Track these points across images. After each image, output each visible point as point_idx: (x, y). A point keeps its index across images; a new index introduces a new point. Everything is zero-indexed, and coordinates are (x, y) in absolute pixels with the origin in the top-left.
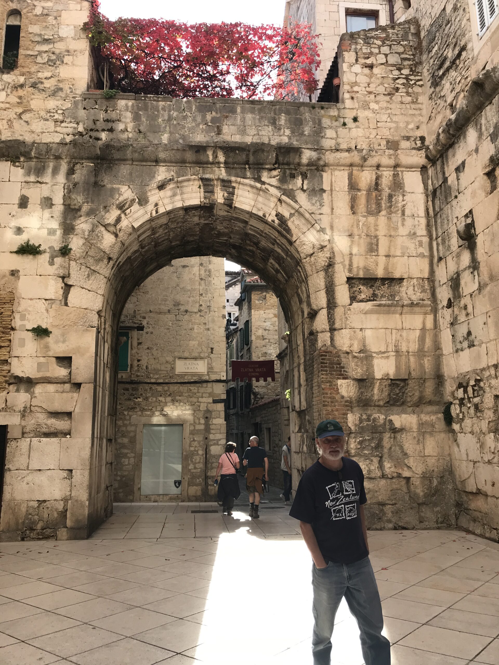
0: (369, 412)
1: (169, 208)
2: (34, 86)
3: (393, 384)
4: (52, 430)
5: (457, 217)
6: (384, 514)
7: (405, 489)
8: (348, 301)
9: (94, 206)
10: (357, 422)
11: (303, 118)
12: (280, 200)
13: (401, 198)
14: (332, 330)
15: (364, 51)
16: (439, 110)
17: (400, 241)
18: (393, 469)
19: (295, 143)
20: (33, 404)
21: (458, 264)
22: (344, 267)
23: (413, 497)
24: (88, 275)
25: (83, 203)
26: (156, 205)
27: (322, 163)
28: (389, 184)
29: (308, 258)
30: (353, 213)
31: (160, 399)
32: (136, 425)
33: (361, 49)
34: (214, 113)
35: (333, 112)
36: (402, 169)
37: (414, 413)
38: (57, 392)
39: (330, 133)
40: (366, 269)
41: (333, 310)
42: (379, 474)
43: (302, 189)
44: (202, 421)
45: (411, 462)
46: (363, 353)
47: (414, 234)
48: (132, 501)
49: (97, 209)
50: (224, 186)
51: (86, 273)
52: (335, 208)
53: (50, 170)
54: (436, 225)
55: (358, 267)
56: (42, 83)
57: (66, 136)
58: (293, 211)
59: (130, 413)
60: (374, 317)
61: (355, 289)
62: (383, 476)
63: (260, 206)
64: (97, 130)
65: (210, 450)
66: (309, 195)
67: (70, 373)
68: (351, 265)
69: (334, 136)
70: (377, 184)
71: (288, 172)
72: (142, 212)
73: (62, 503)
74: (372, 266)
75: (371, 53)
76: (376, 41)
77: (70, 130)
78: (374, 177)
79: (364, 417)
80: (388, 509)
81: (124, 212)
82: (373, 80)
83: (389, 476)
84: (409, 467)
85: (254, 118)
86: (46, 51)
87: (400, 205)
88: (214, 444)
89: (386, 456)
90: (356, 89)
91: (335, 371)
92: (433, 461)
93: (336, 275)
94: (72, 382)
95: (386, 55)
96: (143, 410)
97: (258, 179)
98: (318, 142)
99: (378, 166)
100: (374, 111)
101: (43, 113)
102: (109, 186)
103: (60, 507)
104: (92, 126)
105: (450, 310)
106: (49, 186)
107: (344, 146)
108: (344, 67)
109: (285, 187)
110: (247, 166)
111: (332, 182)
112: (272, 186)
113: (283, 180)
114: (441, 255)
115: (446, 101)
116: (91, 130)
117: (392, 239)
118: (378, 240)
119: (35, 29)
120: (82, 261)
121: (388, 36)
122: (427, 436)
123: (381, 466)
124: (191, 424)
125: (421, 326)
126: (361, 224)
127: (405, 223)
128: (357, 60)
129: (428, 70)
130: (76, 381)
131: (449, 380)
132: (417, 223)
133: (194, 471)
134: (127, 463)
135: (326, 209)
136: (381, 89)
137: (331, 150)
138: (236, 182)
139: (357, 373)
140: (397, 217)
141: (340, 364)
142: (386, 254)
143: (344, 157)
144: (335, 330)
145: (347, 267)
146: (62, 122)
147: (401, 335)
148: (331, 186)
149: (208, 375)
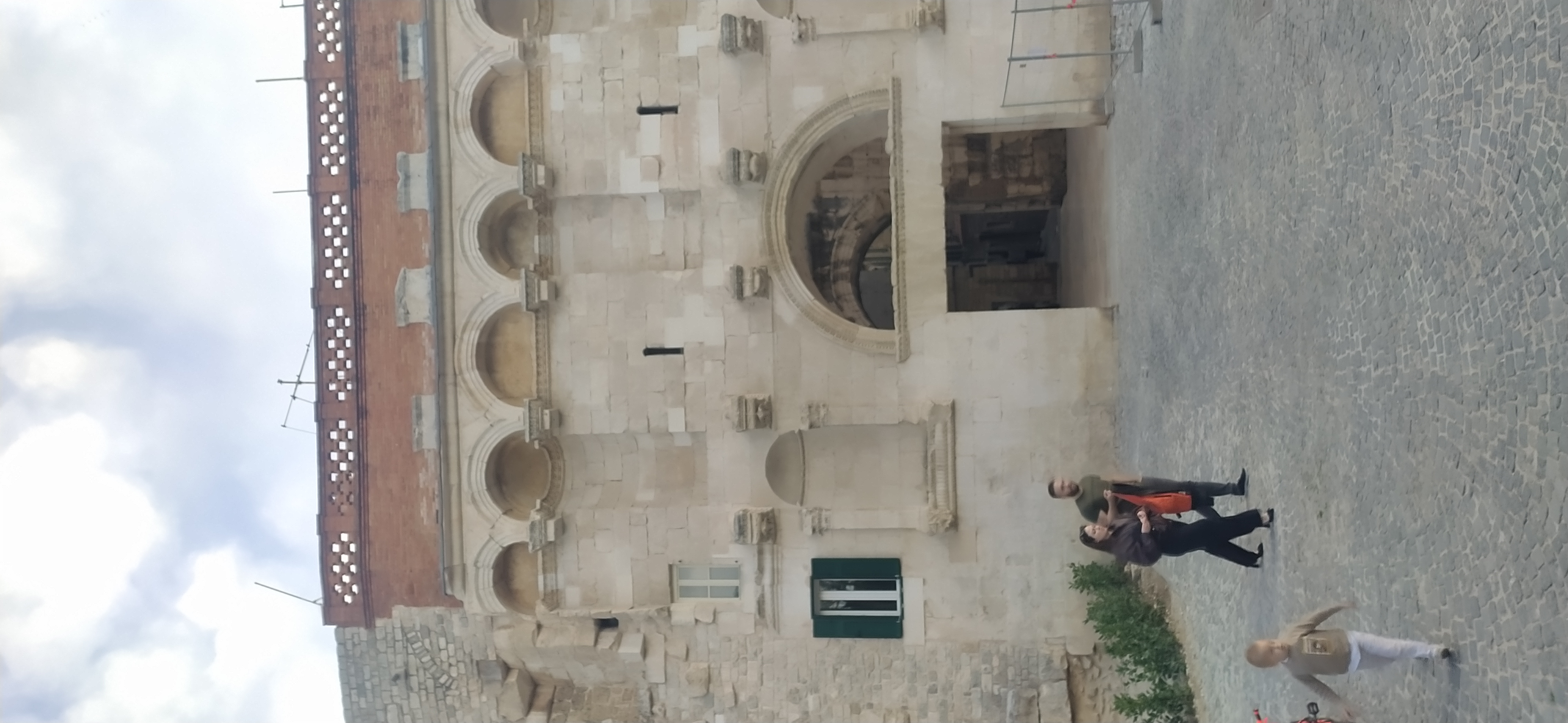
0: (991, 165)
10: (997, 172)
12: (846, 228)
43: (837, 212)
50: (839, 266)
52: (849, 189)
58: (853, 218)
63: (850, 242)
66: (841, 207)
71: (825, 223)
79: (994, 168)
97: (832, 243)
109: (836, 224)
112: (835, 234)
113: (831, 226)
135: (850, 195)
138: (835, 258)
139: (965, 173)
148: (833, 192)
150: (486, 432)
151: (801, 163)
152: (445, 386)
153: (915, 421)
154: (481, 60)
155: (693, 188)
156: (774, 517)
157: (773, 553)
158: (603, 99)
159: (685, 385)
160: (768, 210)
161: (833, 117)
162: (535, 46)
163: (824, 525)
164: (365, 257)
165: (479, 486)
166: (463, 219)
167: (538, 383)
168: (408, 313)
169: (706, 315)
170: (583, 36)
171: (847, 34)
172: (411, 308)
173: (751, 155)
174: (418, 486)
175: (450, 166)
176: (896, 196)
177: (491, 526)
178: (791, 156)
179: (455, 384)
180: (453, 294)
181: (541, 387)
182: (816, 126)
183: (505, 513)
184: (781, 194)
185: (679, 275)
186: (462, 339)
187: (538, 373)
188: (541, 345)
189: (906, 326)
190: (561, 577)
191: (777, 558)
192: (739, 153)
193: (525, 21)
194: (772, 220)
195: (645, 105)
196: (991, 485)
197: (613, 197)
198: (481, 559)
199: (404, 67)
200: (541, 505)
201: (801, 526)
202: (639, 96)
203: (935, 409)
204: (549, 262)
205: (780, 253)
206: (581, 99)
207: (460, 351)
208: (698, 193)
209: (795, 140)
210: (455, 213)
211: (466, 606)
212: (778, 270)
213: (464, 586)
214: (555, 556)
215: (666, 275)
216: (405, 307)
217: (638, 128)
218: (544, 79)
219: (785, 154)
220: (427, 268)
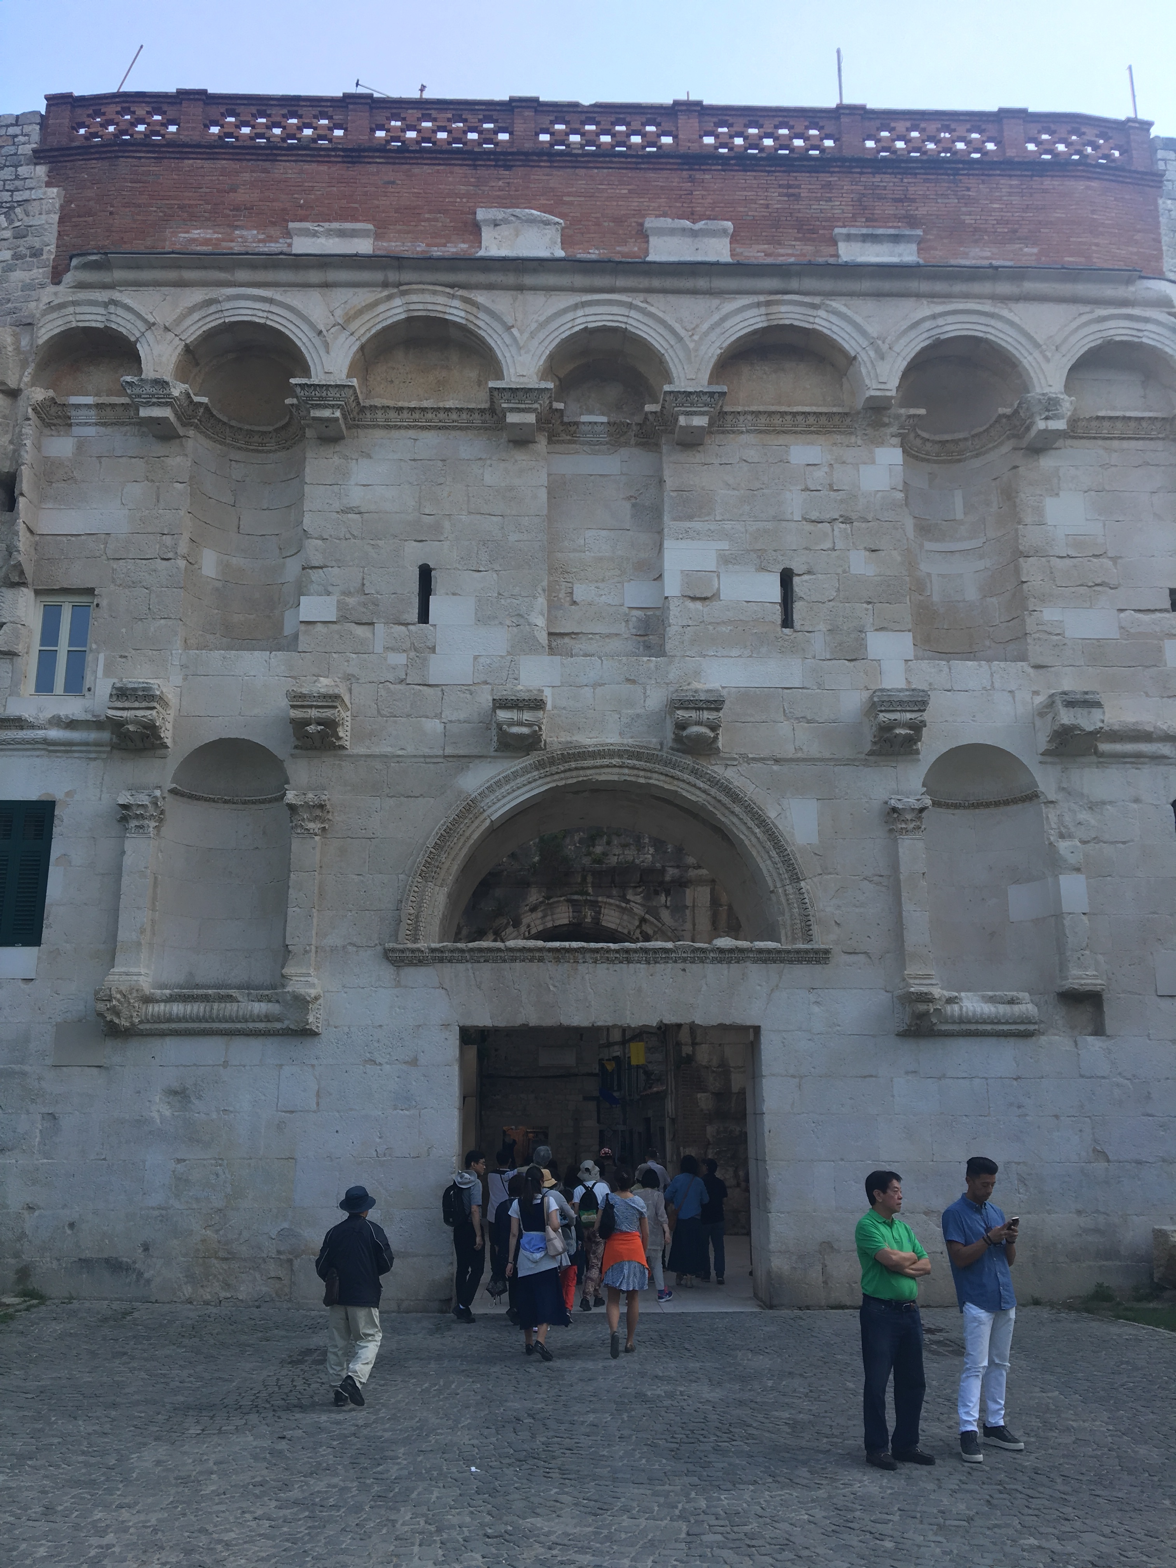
1: (540, 928)
10: (715, 1134)
14: (694, 1044)
19: (658, 863)
26: (529, 926)
27: (684, 879)
31: (522, 1096)
43: (665, 907)
46: (721, 1067)
50: (592, 906)
66: (672, 912)
71: (652, 888)
79: (722, 1129)
91: (694, 1085)
97: (623, 898)
98: (681, 860)
109: (649, 904)
110: (613, 888)
111: (694, 899)
112: (636, 904)
113: (647, 898)
137: (694, 868)
138: (603, 902)
139: (715, 1087)
141: (699, 1078)
148: (694, 902)
149: (577, 1067)
150: (312, 326)
151: (703, 808)
152: (384, 268)
153: (286, 971)
154: (865, 344)
155: (668, 647)
156: (154, 747)
157: (97, 744)
158: (805, 519)
159: (372, 624)
160: (632, 755)
161: (770, 857)
162: (886, 425)
163: (133, 823)
164: (582, 172)
165: (231, 313)
166: (631, 306)
167: (386, 408)
168: (496, 225)
169: (476, 658)
170: (900, 496)
171: (898, 882)
172: (505, 231)
173: (714, 728)
174: (237, 227)
175: (710, 293)
176: (645, 951)
177: (167, 324)
178: (713, 791)
179: (385, 285)
180: (520, 288)
181: (379, 414)
182: (757, 831)
183: (188, 349)
184: (655, 776)
185: (541, 622)
186: (453, 297)
187: (400, 410)
188: (442, 415)
189: (441, 960)
190: (91, 431)
191: (89, 752)
192: (718, 710)
193: (922, 411)
194: (616, 761)
195: (796, 580)
196: (176, 1093)
197: (660, 532)
198: (120, 311)
199: (856, 235)
200: (201, 404)
201: (134, 789)
202: (809, 572)
203: (302, 1003)
204: (569, 438)
205: (565, 771)
206: (807, 489)
207: (434, 293)
208: (661, 652)
209: (735, 797)
210: (641, 296)
211: (52, 289)
212: (540, 765)
213: (81, 286)
214: (123, 424)
215: (541, 602)
216: (505, 221)
217: (762, 569)
218: (838, 438)
219: (714, 782)
220: (560, 253)
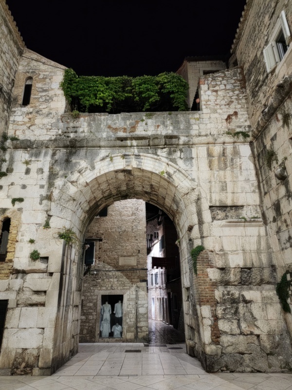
0: (228, 289)
1: (107, 171)
2: (37, 112)
3: (243, 271)
4: (34, 302)
5: (274, 167)
6: (244, 360)
7: (256, 342)
8: (211, 220)
9: (66, 172)
10: (221, 296)
11: (180, 120)
12: (168, 164)
13: (238, 160)
14: (202, 237)
15: (213, 83)
16: (258, 109)
17: (240, 184)
18: (247, 329)
19: (175, 133)
20: (24, 286)
21: (278, 195)
22: (207, 200)
23: (263, 349)
24: (62, 209)
25: (60, 170)
26: (100, 170)
27: (191, 143)
28: (231, 152)
29: (186, 196)
30: (211, 170)
31: (112, 280)
32: (97, 296)
33: (211, 83)
34: (131, 120)
35: (197, 116)
36: (238, 144)
37: (258, 289)
38: (39, 278)
39: (195, 127)
40: (221, 201)
41: (202, 225)
42: (238, 331)
43: (180, 158)
44: (134, 293)
45: (259, 323)
46: (222, 251)
47: (248, 179)
48: (94, 342)
49: (67, 174)
50: (137, 158)
51: (60, 209)
52: (200, 167)
53: (43, 154)
54: (261, 174)
55: (215, 200)
56: (41, 111)
57: (52, 136)
58: (175, 170)
59: (94, 288)
60: (227, 229)
61: (214, 213)
62: (242, 333)
63: (156, 168)
64: (69, 132)
65: (139, 310)
66: (185, 161)
67: (47, 267)
68: (211, 198)
69: (198, 128)
70: (224, 153)
71: (172, 148)
72: (91, 174)
73: (37, 350)
74: (224, 199)
75: (217, 84)
76: (219, 78)
77: (54, 133)
78: (222, 149)
79: (226, 292)
80: (246, 357)
81: (81, 174)
82: (218, 97)
83: (245, 334)
84: (258, 327)
85: (153, 122)
86: (44, 96)
87: (238, 164)
88: (141, 307)
89: (242, 319)
90: (208, 103)
91: (205, 263)
92: (274, 323)
93: (202, 205)
94: (48, 272)
95: (225, 85)
96: (101, 286)
97: (156, 154)
98: (188, 132)
99: (224, 143)
100: (220, 114)
101: (41, 126)
102: (74, 161)
103: (35, 353)
104: (66, 130)
105: (275, 224)
106: (42, 162)
107: (203, 133)
108: (202, 92)
109: (171, 157)
110: (149, 147)
111: (197, 154)
112: (163, 157)
113: (170, 153)
114: (266, 191)
115: (261, 103)
116: (65, 132)
117: (235, 183)
118: (226, 184)
119: (39, 85)
120: (58, 202)
121: (225, 75)
122: (268, 306)
123: (239, 326)
124: (128, 295)
125: (257, 234)
126: (215, 175)
127: (242, 174)
128: (209, 89)
129: (250, 90)
130: (50, 272)
131: (279, 269)
132: (249, 173)
133: (130, 323)
134: (92, 318)
135: (195, 168)
136: (223, 102)
137: (196, 136)
138: (143, 156)
139: (219, 264)
140: (237, 171)
141: (208, 259)
142: (232, 192)
143: (203, 139)
144: (204, 237)
145: (209, 200)
146: (50, 129)
147: (245, 240)
148: (197, 155)
149: (137, 266)
